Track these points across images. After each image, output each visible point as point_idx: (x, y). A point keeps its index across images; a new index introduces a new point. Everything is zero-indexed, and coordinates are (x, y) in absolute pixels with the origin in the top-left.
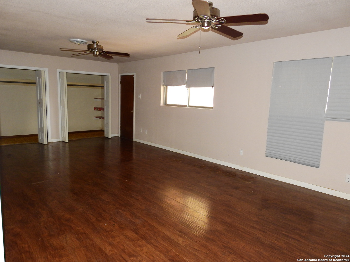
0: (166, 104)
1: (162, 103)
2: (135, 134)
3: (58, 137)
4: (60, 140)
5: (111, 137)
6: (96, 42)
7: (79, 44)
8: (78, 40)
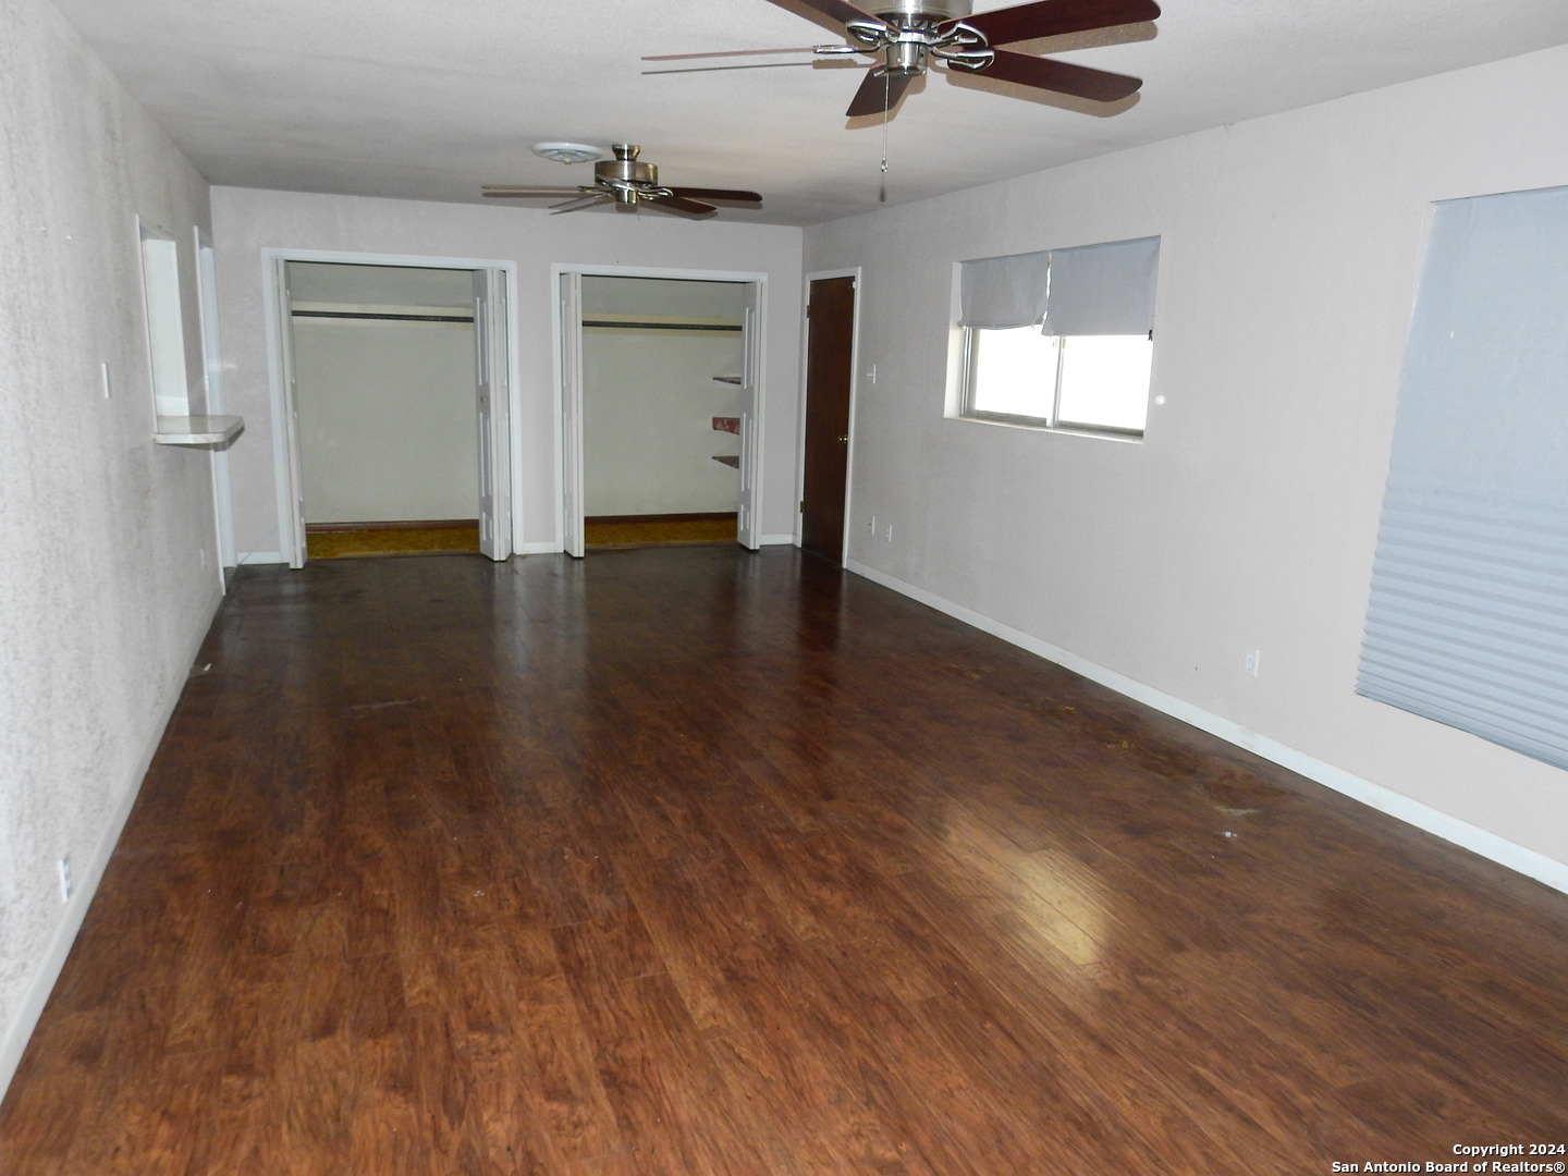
0: (968, 411)
1: (951, 407)
2: (851, 540)
3: (550, 538)
4: (558, 547)
5: (758, 548)
6: (630, 151)
7: (569, 163)
8: (567, 146)
